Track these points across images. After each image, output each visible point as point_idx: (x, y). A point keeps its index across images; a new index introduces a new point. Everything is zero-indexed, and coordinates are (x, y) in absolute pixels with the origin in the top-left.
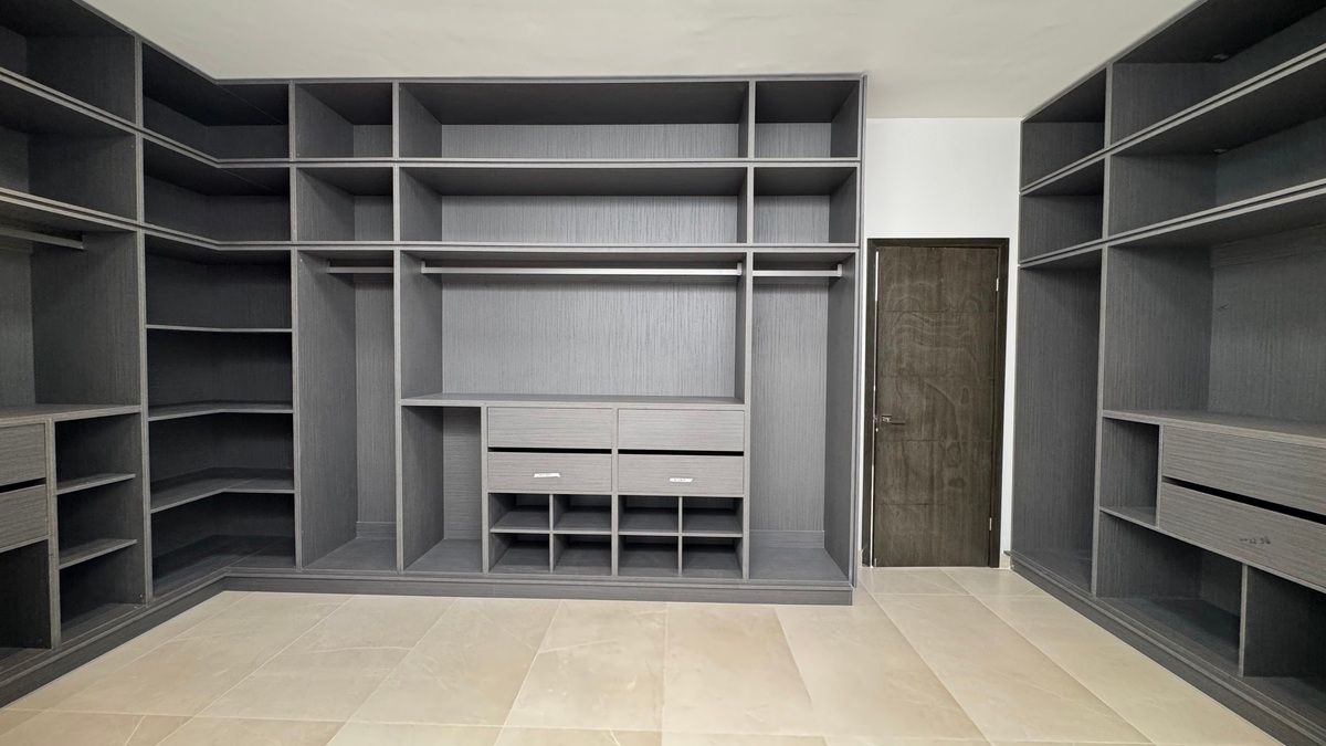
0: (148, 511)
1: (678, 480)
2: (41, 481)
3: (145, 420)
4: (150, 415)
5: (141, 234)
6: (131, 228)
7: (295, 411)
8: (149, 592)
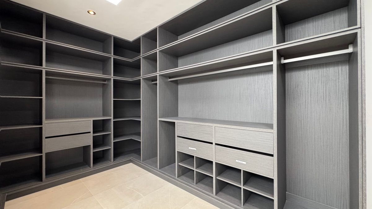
0: (112, 141)
1: (240, 162)
2: (90, 132)
3: (112, 120)
4: (114, 119)
5: (112, 79)
6: (110, 78)
7: (141, 120)
8: (112, 160)
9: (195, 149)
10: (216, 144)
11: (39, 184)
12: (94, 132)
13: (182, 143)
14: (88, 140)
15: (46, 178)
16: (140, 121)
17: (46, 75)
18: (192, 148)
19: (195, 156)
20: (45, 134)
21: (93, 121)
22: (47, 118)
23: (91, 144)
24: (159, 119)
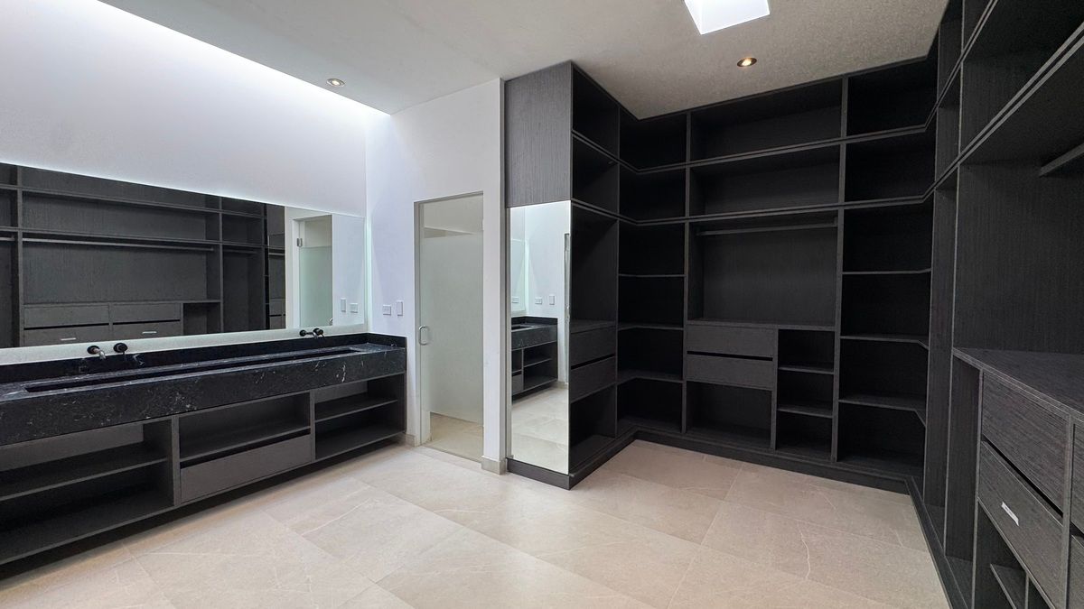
0: (837, 400)
3: (838, 338)
7: (929, 346)
8: (833, 455)
9: (1017, 521)
11: (676, 434)
12: (781, 363)
14: (765, 378)
15: (687, 429)
16: (926, 349)
17: (691, 231)
18: (1009, 511)
20: (687, 346)
21: (781, 331)
22: (691, 316)
23: (773, 387)
24: (953, 351)
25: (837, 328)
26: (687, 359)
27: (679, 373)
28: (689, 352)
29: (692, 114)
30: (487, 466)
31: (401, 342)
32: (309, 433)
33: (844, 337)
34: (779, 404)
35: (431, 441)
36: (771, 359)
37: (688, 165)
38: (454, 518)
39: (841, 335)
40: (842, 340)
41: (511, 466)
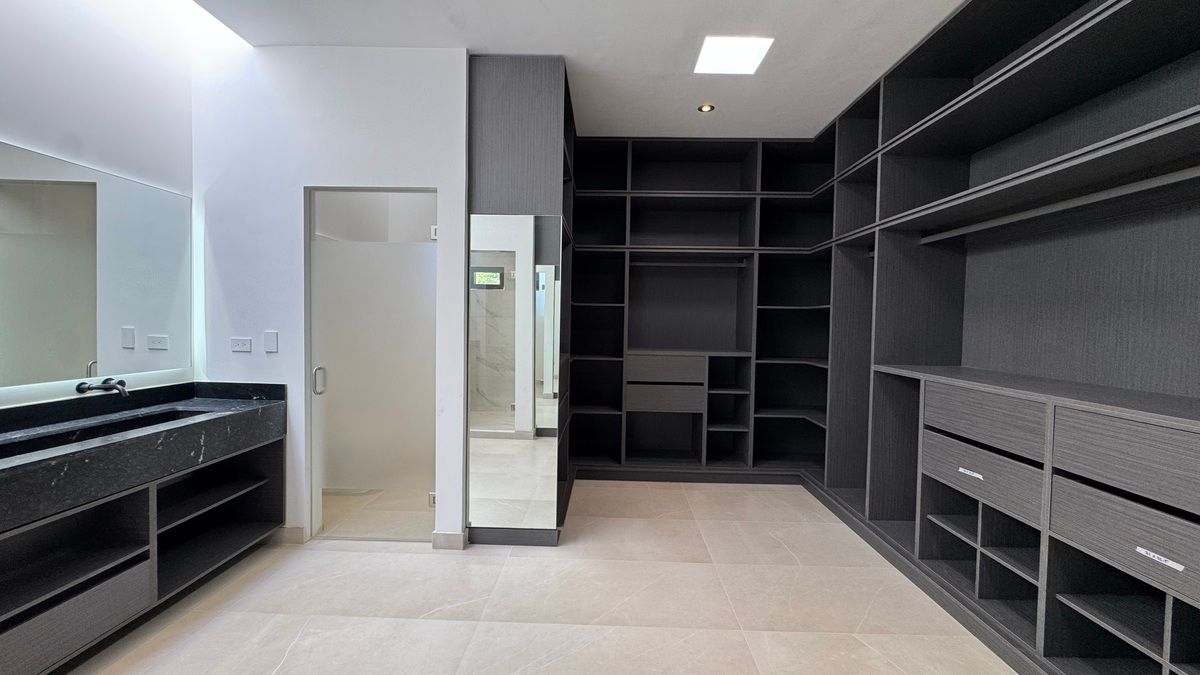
0: (752, 415)
1: (1154, 556)
3: (754, 362)
5: (757, 254)
6: (752, 252)
7: (829, 367)
8: (750, 461)
9: (981, 477)
10: (1057, 471)
11: (615, 467)
12: (711, 387)
13: (938, 450)
14: (697, 401)
15: (626, 460)
16: (827, 370)
17: (631, 261)
18: (968, 472)
19: (982, 500)
20: (627, 376)
21: (710, 358)
22: (630, 346)
23: (704, 409)
24: (873, 368)
25: (753, 354)
26: (627, 390)
27: (619, 406)
28: (629, 383)
29: (633, 143)
30: (442, 543)
31: (277, 392)
32: (148, 558)
33: (759, 362)
34: (710, 423)
35: (324, 531)
36: (702, 384)
37: (629, 194)
38: (453, 616)
39: (757, 359)
40: (757, 364)
41: (474, 537)
